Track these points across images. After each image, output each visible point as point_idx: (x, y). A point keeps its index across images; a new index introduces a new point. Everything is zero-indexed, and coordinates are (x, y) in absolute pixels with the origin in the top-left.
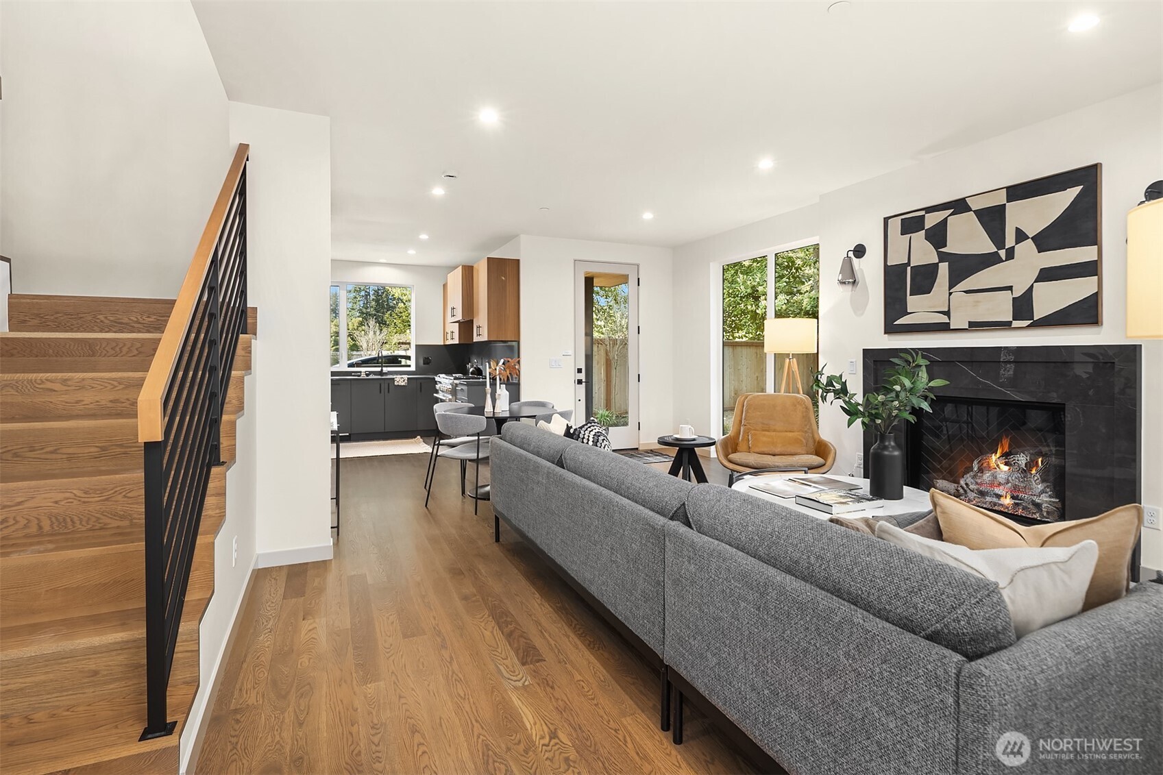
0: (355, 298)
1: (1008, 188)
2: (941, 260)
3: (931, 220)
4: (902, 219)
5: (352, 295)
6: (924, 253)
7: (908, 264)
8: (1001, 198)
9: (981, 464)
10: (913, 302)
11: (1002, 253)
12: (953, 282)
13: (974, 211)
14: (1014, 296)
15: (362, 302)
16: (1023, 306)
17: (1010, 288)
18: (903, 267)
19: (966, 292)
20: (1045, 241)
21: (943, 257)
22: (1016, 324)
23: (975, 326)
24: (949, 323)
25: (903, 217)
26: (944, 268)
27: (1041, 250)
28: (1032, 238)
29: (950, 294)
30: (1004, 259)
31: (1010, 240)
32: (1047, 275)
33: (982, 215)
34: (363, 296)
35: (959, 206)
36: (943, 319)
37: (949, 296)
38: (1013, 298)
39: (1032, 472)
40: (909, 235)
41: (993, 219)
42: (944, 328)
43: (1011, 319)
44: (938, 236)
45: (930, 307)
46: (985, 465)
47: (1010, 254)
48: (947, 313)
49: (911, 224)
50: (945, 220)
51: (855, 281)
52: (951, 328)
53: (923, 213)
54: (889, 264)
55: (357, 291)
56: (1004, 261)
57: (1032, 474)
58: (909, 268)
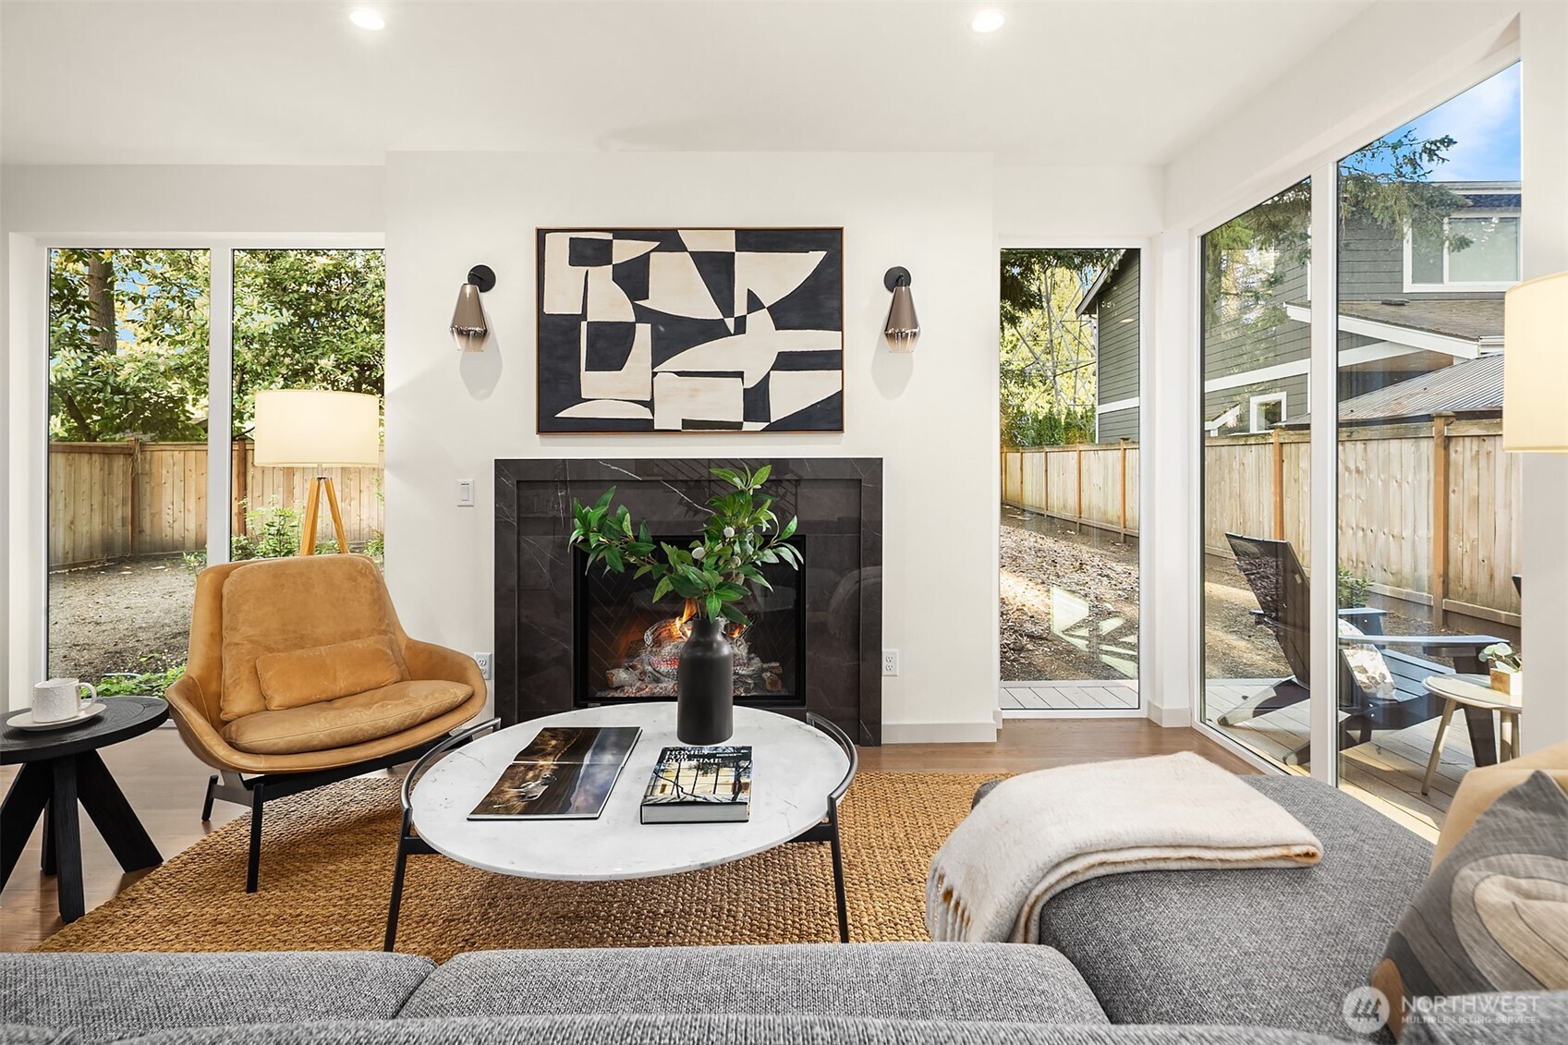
1: (738, 231)
2: (639, 320)
3: (624, 251)
4: (571, 239)
6: (610, 304)
7: (584, 316)
8: (727, 243)
9: (657, 634)
10: (592, 382)
11: (730, 323)
12: (659, 356)
13: (690, 253)
14: (746, 387)
16: (756, 402)
17: (740, 375)
18: (574, 321)
19: (680, 374)
20: (786, 314)
21: (643, 315)
22: (748, 426)
23: (691, 426)
24: (653, 420)
25: (575, 235)
26: (644, 332)
27: (779, 326)
28: (769, 309)
29: (654, 374)
30: (732, 332)
31: (740, 307)
32: (788, 361)
33: (702, 260)
35: (669, 240)
36: (643, 413)
37: (653, 377)
38: (744, 389)
39: (734, 636)
40: (585, 268)
41: (716, 270)
42: (644, 427)
43: (741, 419)
44: (634, 279)
45: (623, 393)
46: (664, 634)
47: (741, 326)
48: (649, 405)
49: (588, 251)
50: (645, 258)
51: (486, 331)
52: (656, 428)
53: (609, 236)
54: (547, 310)
56: (732, 335)
57: (733, 639)
58: (584, 325)
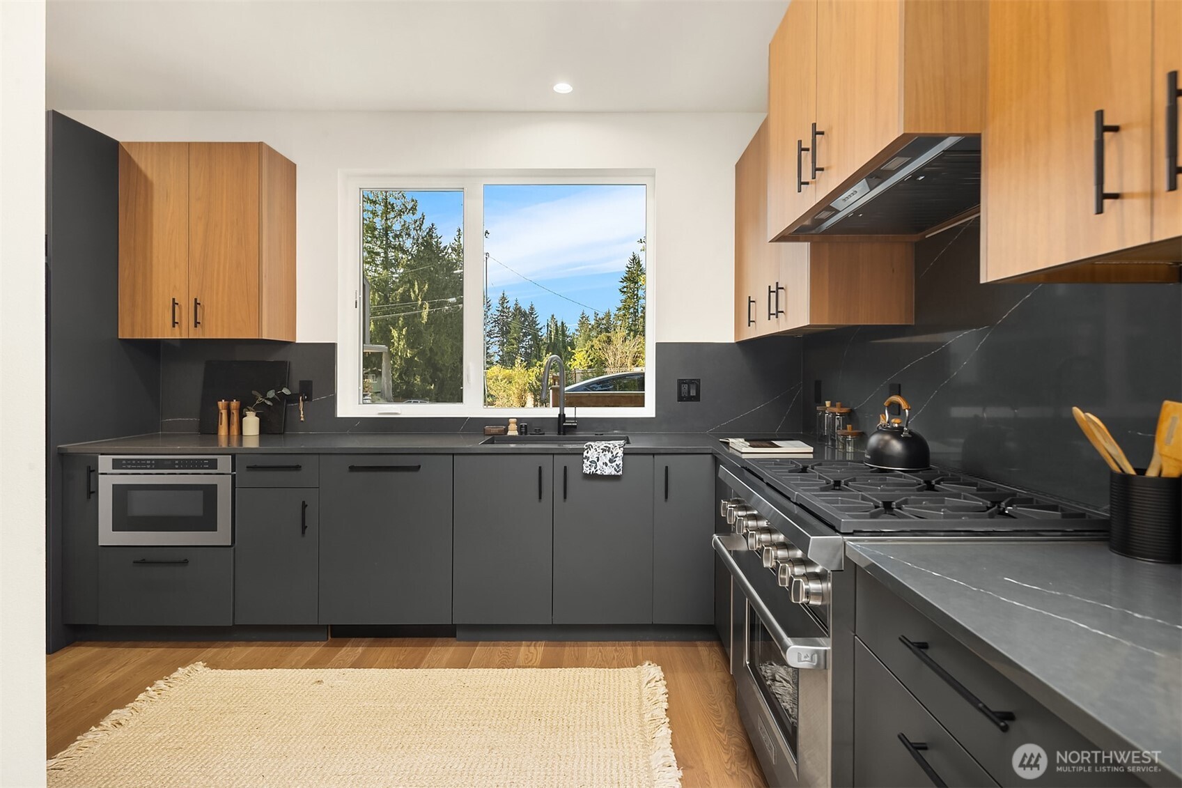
0: (625, 315)
5: (621, 313)
15: (630, 320)
34: (632, 313)
55: (627, 308)
